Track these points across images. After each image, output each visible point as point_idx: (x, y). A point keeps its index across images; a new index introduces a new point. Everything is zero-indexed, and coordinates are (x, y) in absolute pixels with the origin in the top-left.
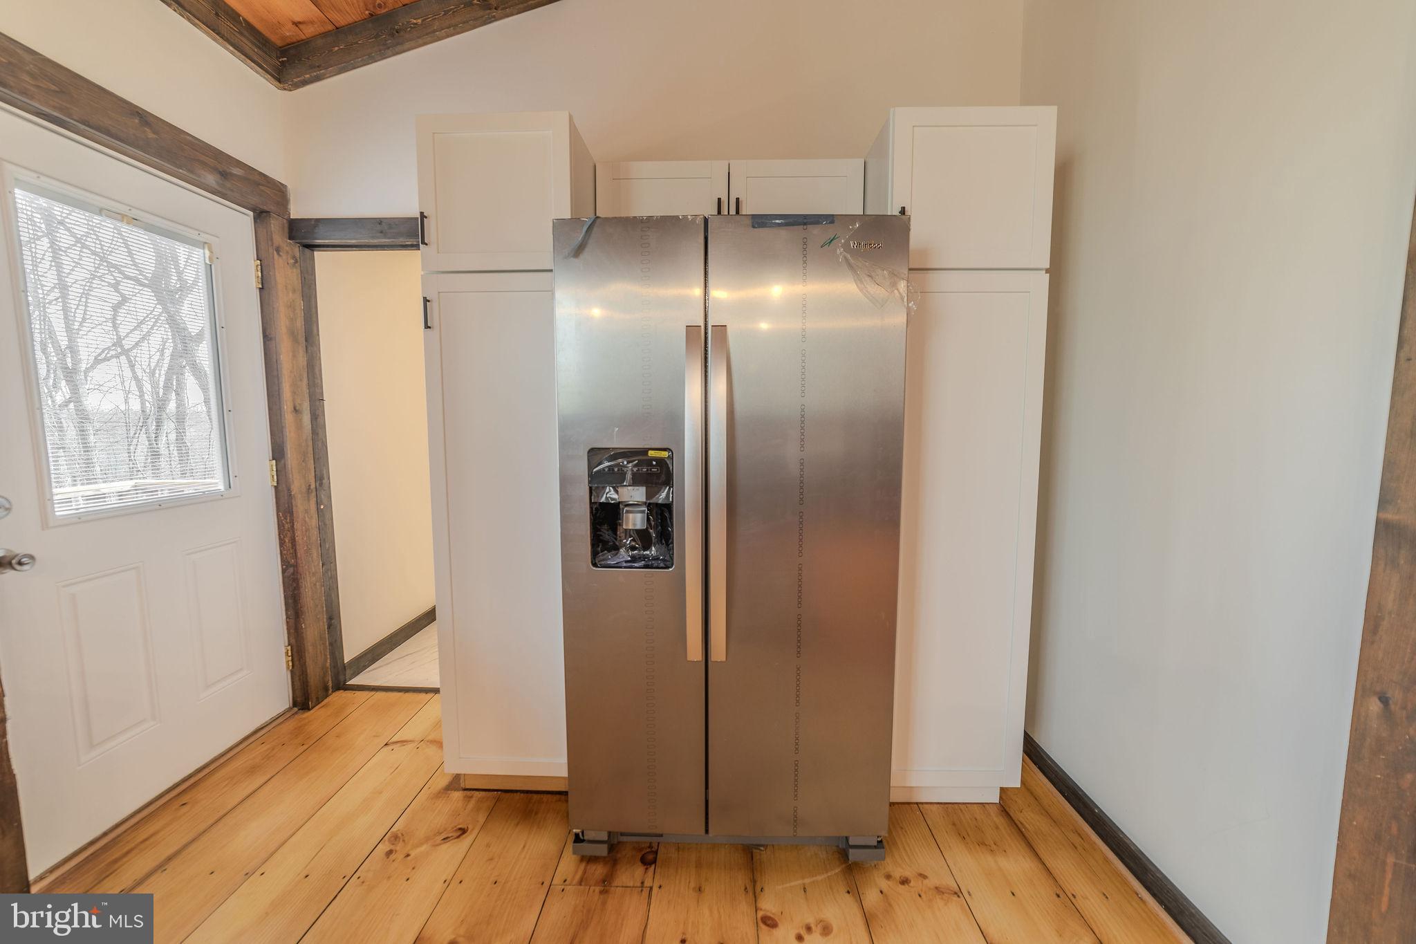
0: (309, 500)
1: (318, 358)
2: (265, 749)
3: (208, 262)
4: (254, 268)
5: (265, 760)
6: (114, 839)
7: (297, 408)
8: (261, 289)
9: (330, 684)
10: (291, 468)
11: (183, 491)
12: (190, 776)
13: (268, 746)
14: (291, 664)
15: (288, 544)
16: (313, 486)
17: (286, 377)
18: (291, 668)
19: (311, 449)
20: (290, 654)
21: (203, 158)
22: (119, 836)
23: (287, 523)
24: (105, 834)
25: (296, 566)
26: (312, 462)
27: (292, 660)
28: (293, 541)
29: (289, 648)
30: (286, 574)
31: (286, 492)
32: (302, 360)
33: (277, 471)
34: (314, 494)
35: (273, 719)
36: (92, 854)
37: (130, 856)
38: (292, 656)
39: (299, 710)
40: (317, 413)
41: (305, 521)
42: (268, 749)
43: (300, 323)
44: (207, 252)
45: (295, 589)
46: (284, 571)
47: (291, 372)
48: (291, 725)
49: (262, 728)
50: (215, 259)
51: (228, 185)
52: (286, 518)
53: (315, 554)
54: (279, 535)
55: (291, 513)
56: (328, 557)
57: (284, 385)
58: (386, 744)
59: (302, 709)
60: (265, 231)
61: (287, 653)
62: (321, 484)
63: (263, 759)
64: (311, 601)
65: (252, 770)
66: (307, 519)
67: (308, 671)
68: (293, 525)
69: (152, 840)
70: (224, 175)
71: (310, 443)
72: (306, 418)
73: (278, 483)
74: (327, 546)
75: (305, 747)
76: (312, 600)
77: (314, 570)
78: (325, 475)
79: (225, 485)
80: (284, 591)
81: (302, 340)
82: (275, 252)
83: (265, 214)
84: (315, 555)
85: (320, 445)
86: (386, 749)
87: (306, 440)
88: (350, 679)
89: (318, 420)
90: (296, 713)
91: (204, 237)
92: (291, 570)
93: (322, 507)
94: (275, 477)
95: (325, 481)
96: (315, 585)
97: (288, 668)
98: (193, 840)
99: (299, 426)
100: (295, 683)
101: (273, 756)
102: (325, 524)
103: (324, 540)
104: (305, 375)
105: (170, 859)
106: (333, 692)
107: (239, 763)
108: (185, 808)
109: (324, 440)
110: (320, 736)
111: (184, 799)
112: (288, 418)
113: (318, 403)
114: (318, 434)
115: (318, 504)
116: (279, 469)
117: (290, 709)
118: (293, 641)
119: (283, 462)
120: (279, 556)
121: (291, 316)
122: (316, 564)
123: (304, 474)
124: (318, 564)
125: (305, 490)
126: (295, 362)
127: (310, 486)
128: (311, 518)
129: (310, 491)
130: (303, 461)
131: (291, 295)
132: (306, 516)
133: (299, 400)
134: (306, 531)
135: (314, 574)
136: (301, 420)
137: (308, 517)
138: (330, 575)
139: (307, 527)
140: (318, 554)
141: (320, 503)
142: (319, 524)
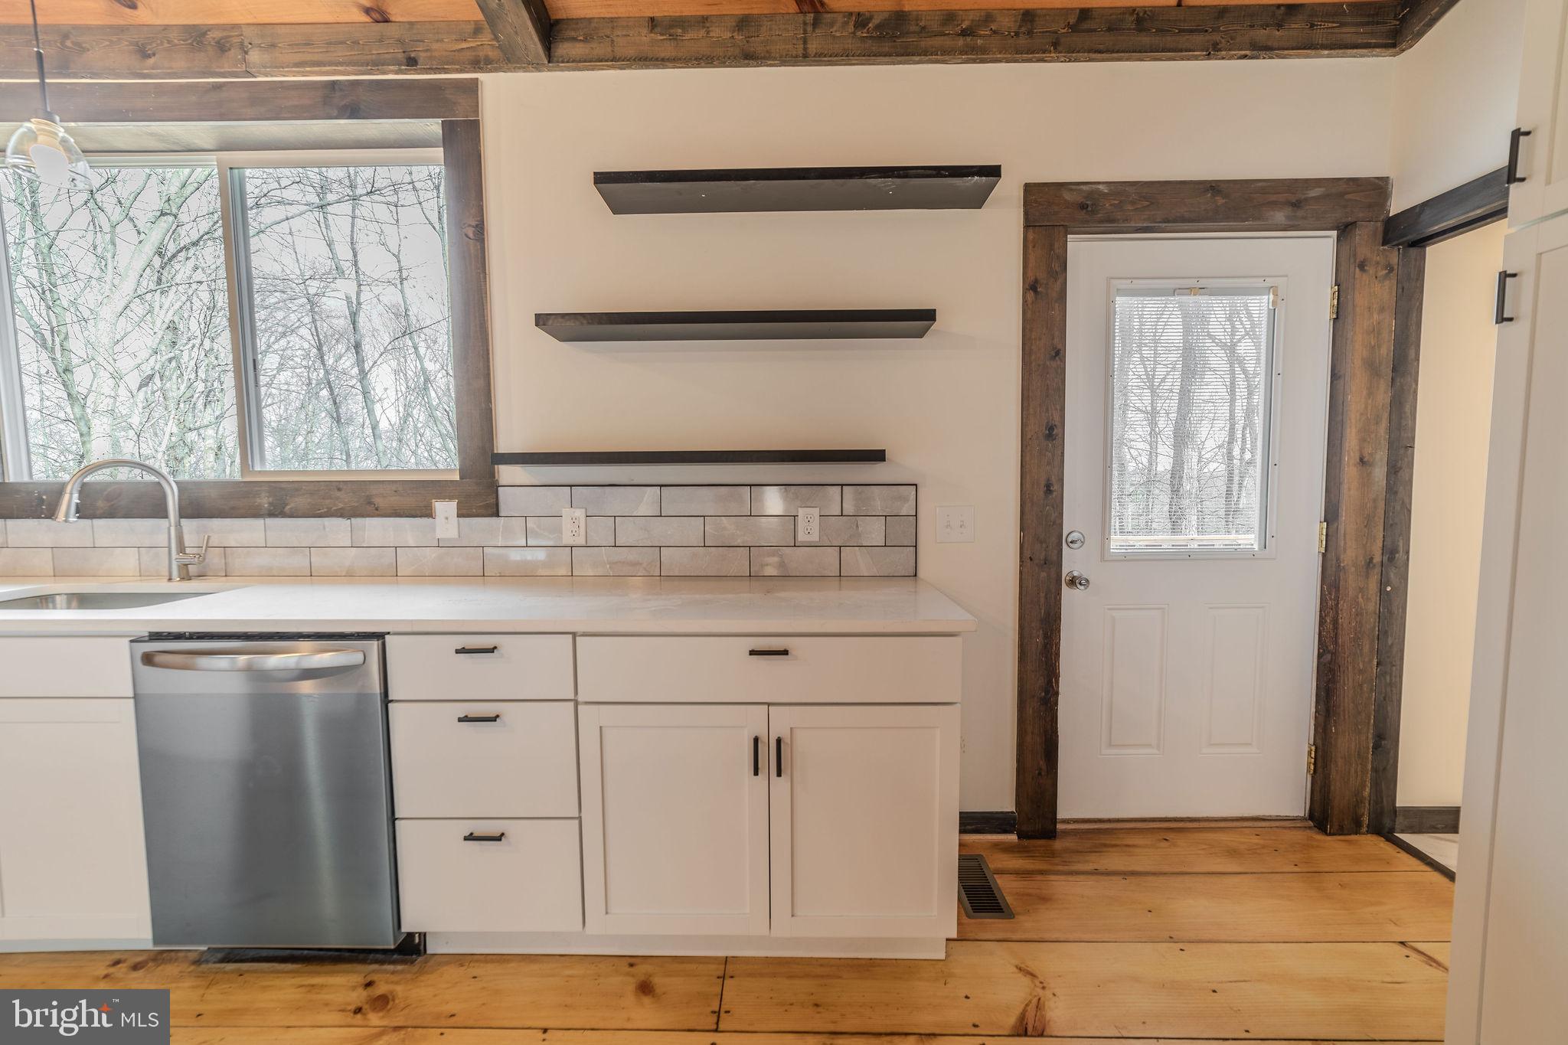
0: (1367, 577)
1: (1412, 390)
2: (1256, 841)
3: (1271, 307)
4: (1329, 297)
5: (1250, 852)
6: (1113, 829)
7: (1365, 460)
8: (1335, 320)
9: (1366, 820)
10: (1345, 534)
11: (1214, 545)
12: (1181, 820)
13: (1262, 842)
14: (1312, 767)
15: (1329, 626)
16: (1377, 559)
17: (1353, 421)
18: (1312, 772)
19: (1381, 512)
20: (1313, 755)
21: (1273, 198)
22: (1116, 829)
23: (1331, 599)
24: (1109, 821)
25: (1334, 654)
26: (1382, 529)
27: (1315, 764)
28: (1335, 622)
29: (1313, 748)
30: (1322, 660)
31: (1334, 562)
32: (1383, 396)
33: (1327, 535)
34: (1378, 570)
35: (1278, 818)
36: (1097, 829)
37: (1114, 849)
38: (1315, 759)
39: (1315, 826)
40: (1399, 465)
41: (1358, 603)
42: (1257, 844)
43: (1386, 351)
44: (1271, 296)
45: (1329, 681)
46: (1320, 656)
47: (1362, 414)
48: (1299, 836)
49: (1264, 820)
50: (1279, 301)
51: (1300, 213)
52: (1330, 594)
53: (1367, 646)
54: (1321, 611)
55: (1338, 589)
56: (1388, 657)
57: (1348, 431)
58: (1402, 943)
59: (1319, 829)
60: (1348, 247)
61: (1310, 753)
62: (1391, 559)
63: (1249, 850)
64: (1352, 704)
65: (1233, 853)
66: (1360, 600)
67: (1332, 788)
68: (1338, 603)
69: (1131, 849)
70: (1296, 205)
71: (1381, 504)
72: (1380, 473)
73: (1326, 551)
74: (1390, 642)
75: (1296, 869)
76: (1353, 702)
77: (1361, 666)
78: (1401, 549)
79: (1259, 545)
80: (1318, 679)
81: (1387, 371)
82: (1357, 269)
83: (1350, 227)
84: (1366, 649)
85: (1398, 508)
86: (1398, 947)
87: (1375, 501)
88: (1402, 832)
89: (1399, 474)
90: (1310, 828)
91: (1270, 282)
92: (1329, 657)
93: (1389, 589)
94: (1324, 543)
95: (1400, 556)
96: (1361, 686)
97: (1308, 771)
98: (1154, 874)
99: (1366, 482)
100: (1315, 793)
101: (1259, 854)
102: (1390, 612)
103: (1386, 632)
104: (1386, 415)
105: (1133, 873)
106: (1368, 832)
107: (1224, 838)
108: (1164, 844)
109: (1407, 500)
110: (1321, 870)
111: (1170, 836)
112: (1350, 472)
113: (1402, 451)
114: (1396, 493)
115: (1382, 584)
116: (1330, 533)
117: (1303, 819)
118: (1319, 742)
119: (1335, 525)
120: (1317, 636)
121: (1373, 343)
122: (1366, 660)
123: (1364, 543)
124: (1371, 661)
125: (1363, 563)
126: (1370, 401)
127: (1371, 559)
128: (1368, 599)
129: (1371, 565)
130: (1366, 526)
131: (1376, 316)
132: (1360, 596)
133: (1371, 449)
134: (1357, 615)
135: (1361, 672)
136: (1369, 475)
137: (1362, 598)
138: (1388, 681)
139: (1359, 610)
140: (1372, 648)
141: (1386, 583)
142: (1379, 609)
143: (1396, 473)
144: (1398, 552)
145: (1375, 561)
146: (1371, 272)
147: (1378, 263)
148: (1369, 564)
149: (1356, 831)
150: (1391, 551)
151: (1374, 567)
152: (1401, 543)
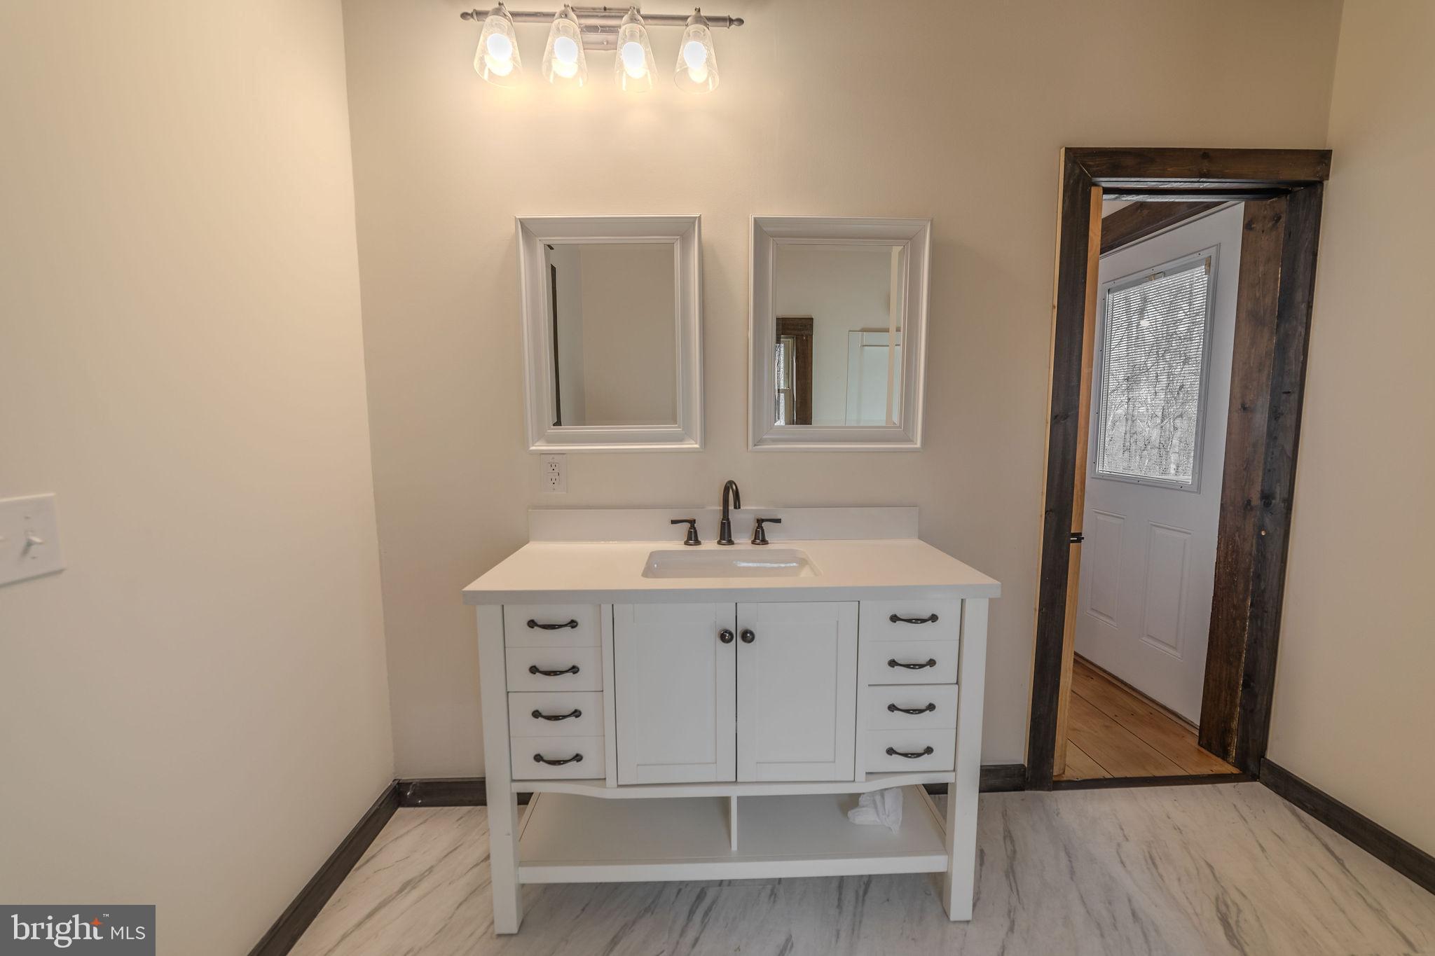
0: (1245, 518)
1: (1297, 334)
7: (1248, 406)
9: (1233, 752)
19: (1261, 456)
26: (1261, 473)
32: (1267, 344)
40: (1280, 411)
41: (1235, 540)
43: (1270, 298)
47: (1245, 363)
53: (1242, 585)
56: (1260, 601)
71: (1262, 449)
72: (1261, 419)
74: (1263, 588)
78: (1278, 496)
81: (1272, 319)
84: (1241, 587)
85: (1277, 454)
87: (1255, 445)
89: (1280, 420)
93: (1263, 533)
95: (1277, 502)
102: (1264, 557)
103: (1259, 576)
104: (1270, 361)
106: (1234, 764)
109: (1287, 447)
112: (1233, 417)
113: (1283, 398)
114: (1276, 438)
115: (1258, 528)
121: (1258, 295)
122: (1241, 597)
123: (1243, 485)
124: (1245, 600)
125: (1241, 504)
126: (1253, 350)
127: (1249, 502)
128: (1244, 540)
129: (1249, 507)
130: (1245, 469)
131: (1261, 269)
132: (1237, 535)
133: (1252, 396)
134: (1233, 552)
135: (1235, 607)
136: (1250, 421)
137: (1239, 536)
138: (1259, 624)
139: (1235, 548)
140: (1246, 589)
141: (1262, 528)
142: (1254, 552)
143: (1276, 418)
144: (1274, 498)
145: (1254, 503)
146: (1258, 228)
147: (1266, 218)
148: (1248, 505)
149: (1224, 755)
150: (1267, 498)
151: (1252, 509)
152: (1278, 490)
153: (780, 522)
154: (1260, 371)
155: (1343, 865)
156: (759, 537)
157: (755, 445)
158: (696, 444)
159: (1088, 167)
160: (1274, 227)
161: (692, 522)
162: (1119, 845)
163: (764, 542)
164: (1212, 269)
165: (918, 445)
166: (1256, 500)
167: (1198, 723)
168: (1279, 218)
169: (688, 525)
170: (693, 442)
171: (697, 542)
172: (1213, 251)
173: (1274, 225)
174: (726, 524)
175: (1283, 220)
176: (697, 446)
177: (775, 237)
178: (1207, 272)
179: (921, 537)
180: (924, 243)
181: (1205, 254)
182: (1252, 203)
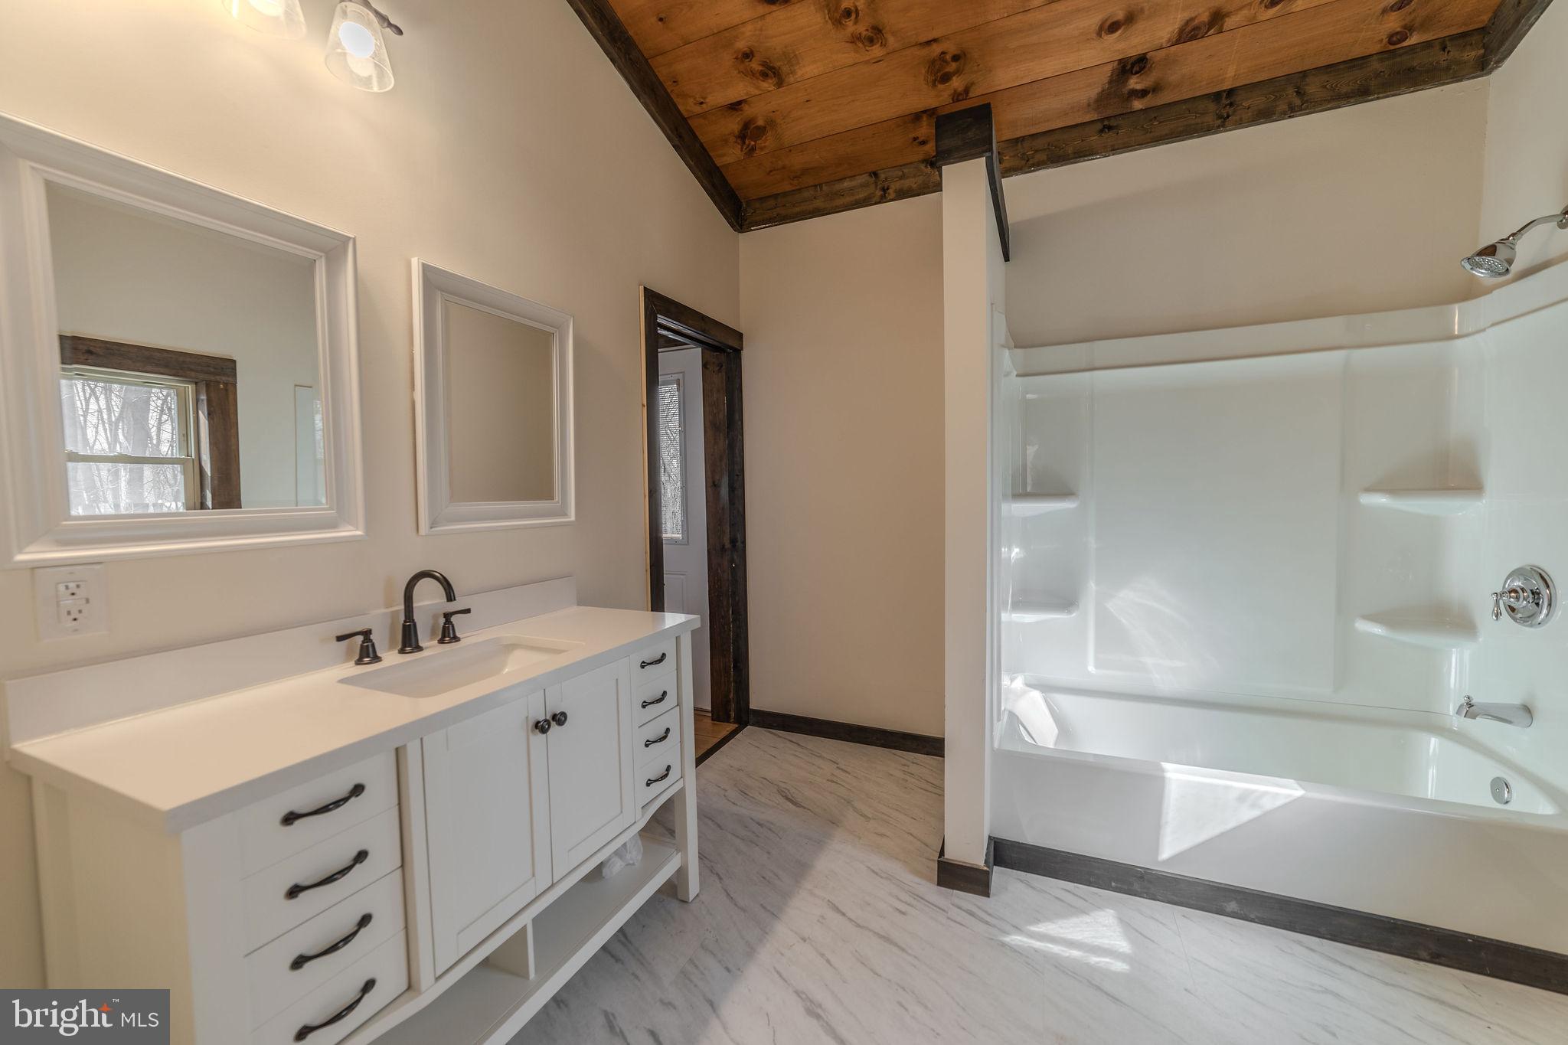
41: (718, 573)
56: (737, 609)
74: (737, 599)
77: (723, 614)
78: (739, 540)
84: (725, 603)
87: (723, 509)
89: (736, 492)
95: (739, 544)
99: (717, 497)
102: (736, 580)
114: (734, 504)
121: (715, 411)
122: (726, 609)
123: (719, 535)
124: (728, 611)
125: (719, 549)
126: (715, 447)
127: (724, 546)
128: (724, 571)
130: (719, 525)
131: (715, 395)
132: (718, 569)
133: (718, 476)
135: (723, 618)
136: (719, 493)
137: (721, 570)
138: (738, 624)
139: (719, 577)
140: (728, 602)
141: (732, 561)
142: (730, 578)
143: (733, 491)
144: (737, 542)
145: (726, 547)
146: (710, 369)
147: (714, 363)
148: (723, 549)
149: (728, 721)
150: (733, 541)
151: (726, 551)
152: (739, 536)
153: (470, 612)
154: (721, 461)
155: (799, 745)
156: (449, 633)
157: (431, 528)
158: (357, 529)
159: (655, 305)
160: (719, 371)
161: (367, 634)
162: (725, 796)
163: (456, 639)
164: (681, 389)
165: (573, 518)
166: (728, 545)
167: (710, 709)
168: (722, 366)
169: (360, 639)
170: (351, 528)
171: (376, 659)
172: (680, 376)
173: (719, 369)
174: (412, 627)
175: (724, 367)
176: (359, 533)
177: (443, 291)
178: (678, 390)
179: (581, 602)
180: (568, 332)
181: (676, 377)
182: (706, 351)
